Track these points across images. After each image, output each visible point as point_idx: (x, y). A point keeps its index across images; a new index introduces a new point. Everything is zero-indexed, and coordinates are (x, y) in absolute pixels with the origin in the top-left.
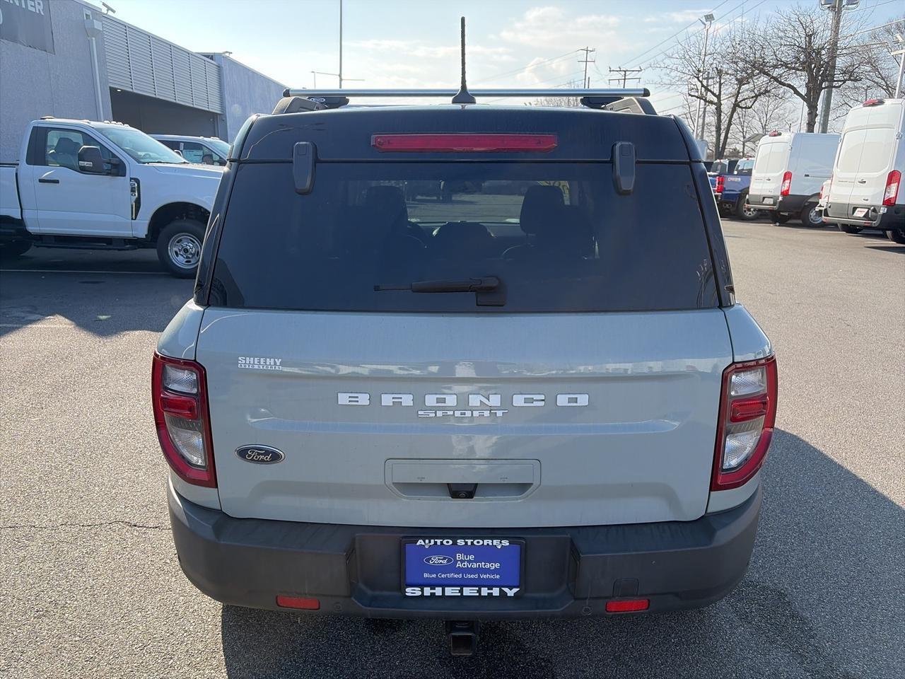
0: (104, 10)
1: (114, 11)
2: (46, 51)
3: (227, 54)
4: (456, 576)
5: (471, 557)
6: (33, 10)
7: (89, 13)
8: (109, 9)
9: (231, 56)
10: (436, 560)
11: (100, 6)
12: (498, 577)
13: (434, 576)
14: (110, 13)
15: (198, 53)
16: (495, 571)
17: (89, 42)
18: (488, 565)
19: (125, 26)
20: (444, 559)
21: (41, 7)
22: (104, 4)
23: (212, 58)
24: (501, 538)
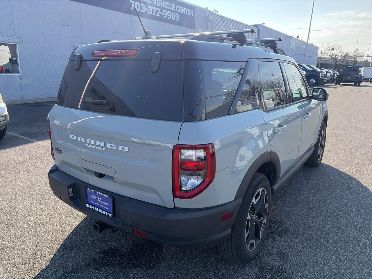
0: (215, 12)
1: (218, 12)
2: (192, 28)
3: (263, 24)
4: (98, 204)
5: (101, 199)
6: (190, 14)
7: (209, 14)
8: (216, 11)
9: (264, 25)
10: (93, 197)
11: (213, 11)
12: (108, 208)
13: (93, 202)
14: (216, 13)
15: (251, 25)
16: (106, 206)
17: (208, 24)
18: (105, 204)
19: (222, 17)
20: (95, 197)
21: (192, 13)
22: (215, 10)
23: (256, 27)
24: (107, 194)
